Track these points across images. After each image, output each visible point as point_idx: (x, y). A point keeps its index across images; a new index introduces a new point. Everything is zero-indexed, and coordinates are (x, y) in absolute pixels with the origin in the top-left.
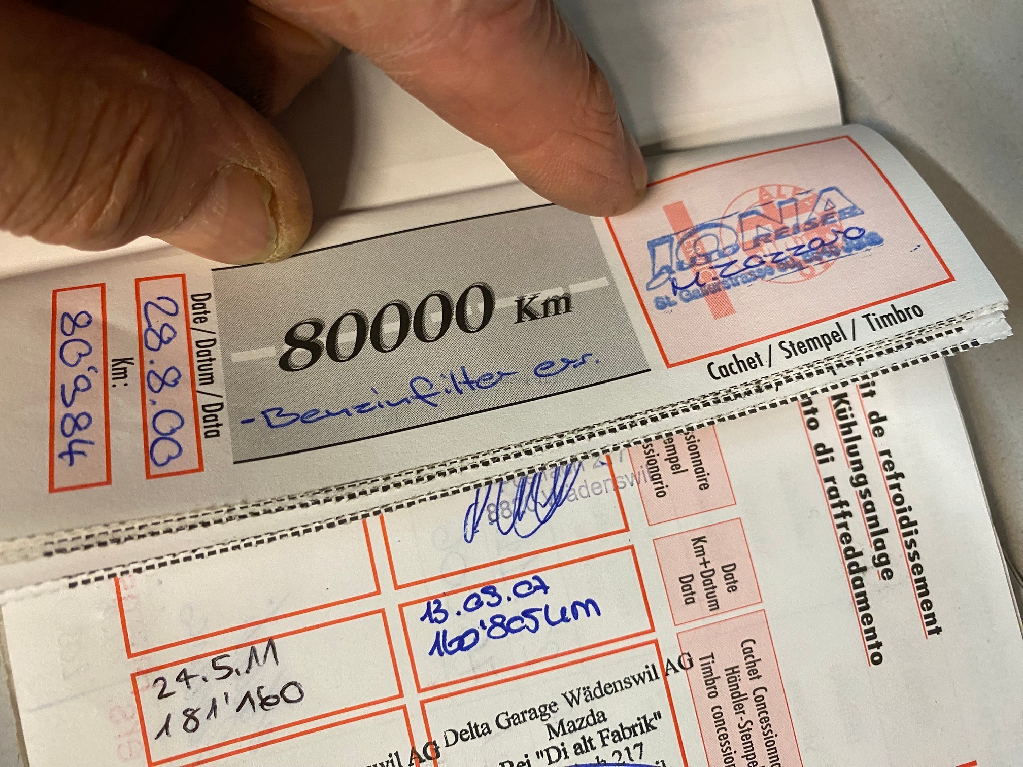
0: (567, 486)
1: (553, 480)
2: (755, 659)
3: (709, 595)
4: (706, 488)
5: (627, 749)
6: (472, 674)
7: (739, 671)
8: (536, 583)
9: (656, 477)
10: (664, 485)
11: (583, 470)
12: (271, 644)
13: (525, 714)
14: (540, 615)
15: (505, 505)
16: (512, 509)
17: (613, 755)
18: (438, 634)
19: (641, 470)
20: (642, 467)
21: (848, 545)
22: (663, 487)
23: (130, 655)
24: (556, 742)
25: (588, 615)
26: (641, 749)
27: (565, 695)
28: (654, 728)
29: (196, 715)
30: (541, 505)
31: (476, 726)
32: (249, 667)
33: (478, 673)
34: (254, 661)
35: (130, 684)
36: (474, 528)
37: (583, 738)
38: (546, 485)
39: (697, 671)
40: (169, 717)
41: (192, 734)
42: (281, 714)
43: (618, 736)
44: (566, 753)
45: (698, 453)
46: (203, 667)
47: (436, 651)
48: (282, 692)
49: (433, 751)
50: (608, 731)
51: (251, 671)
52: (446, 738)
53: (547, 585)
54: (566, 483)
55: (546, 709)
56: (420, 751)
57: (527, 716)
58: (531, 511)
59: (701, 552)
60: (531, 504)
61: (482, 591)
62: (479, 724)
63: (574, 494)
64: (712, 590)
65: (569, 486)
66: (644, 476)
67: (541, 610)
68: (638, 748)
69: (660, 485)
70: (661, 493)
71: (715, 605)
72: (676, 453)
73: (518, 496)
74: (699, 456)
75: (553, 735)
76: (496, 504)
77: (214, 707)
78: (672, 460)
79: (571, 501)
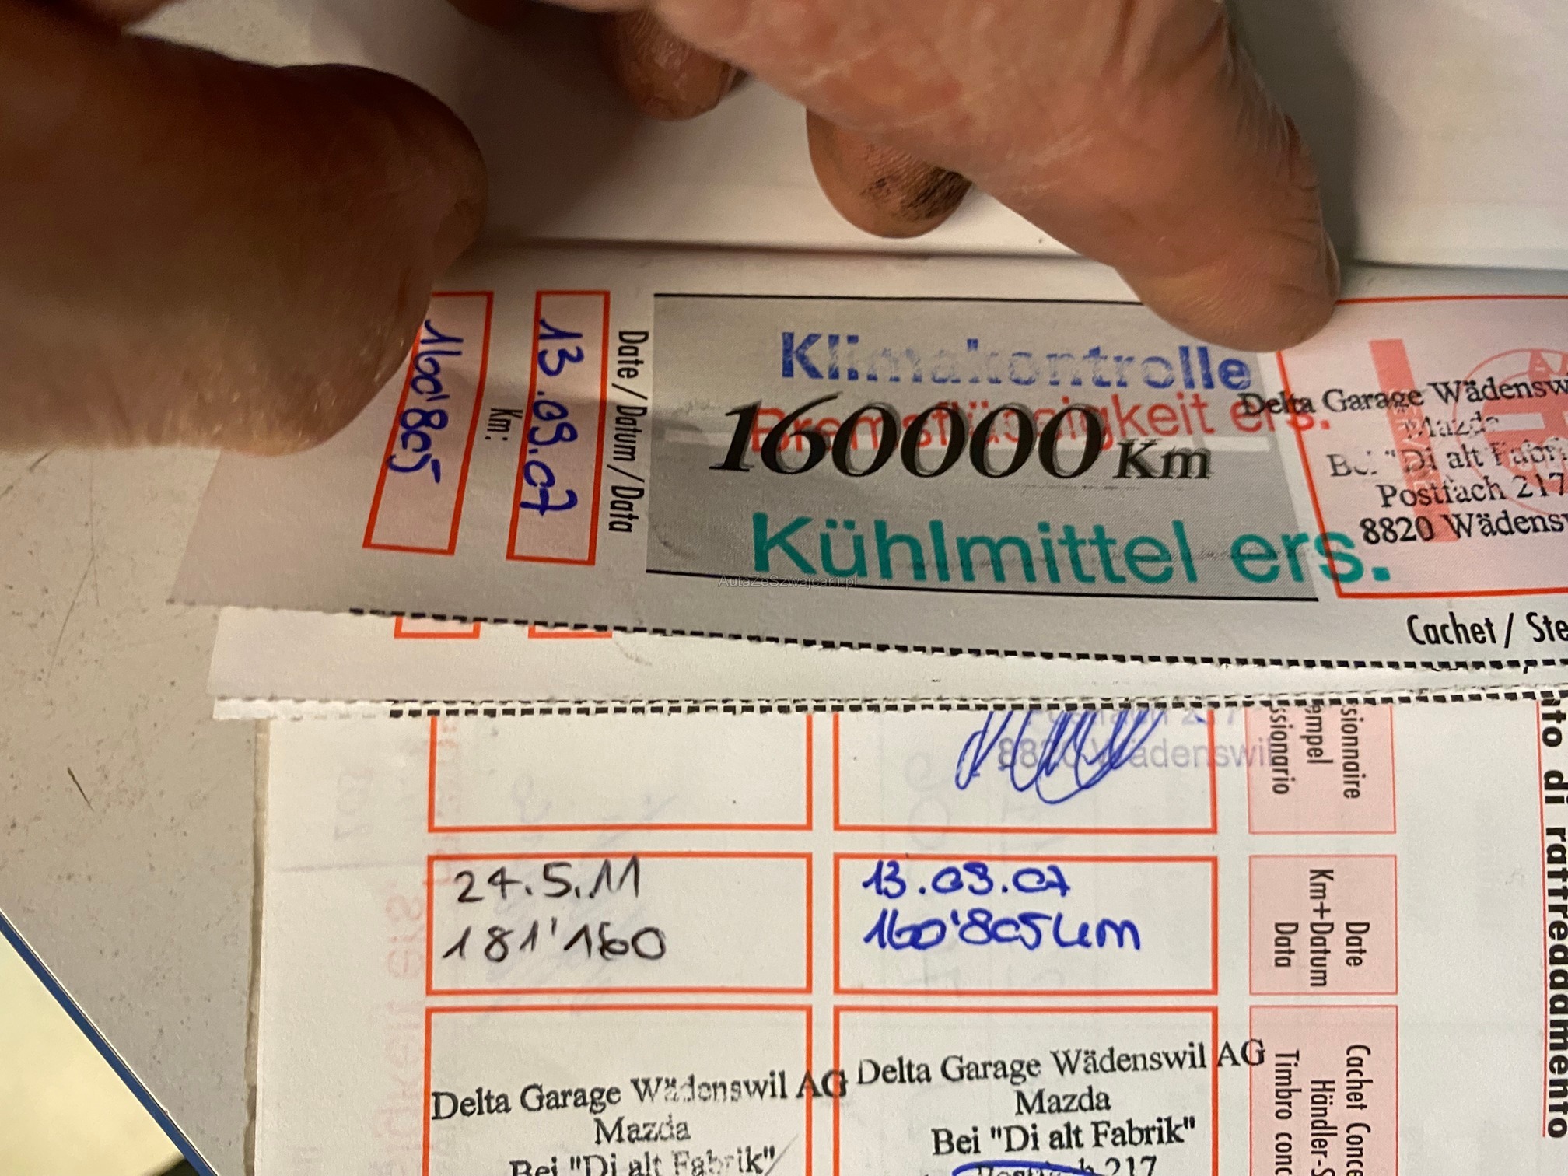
0: (1134, 741)
1: (1112, 727)
2: (1363, 1078)
3: (1316, 962)
4: (1353, 796)
5: (1131, 1160)
6: (922, 987)
7: (1333, 1090)
8: (1051, 877)
9: (1279, 761)
10: (1290, 777)
11: (1166, 722)
12: (634, 863)
13: (988, 1068)
14: (1046, 927)
15: (1028, 747)
16: (1039, 755)
17: (1107, 1163)
18: (884, 914)
19: (1258, 744)
20: (1261, 740)
21: (1560, 942)
22: (1287, 779)
23: (432, 829)
24: (1026, 1120)
25: (1121, 943)
26: (1152, 1166)
27: (1055, 1055)
28: (1180, 1140)
29: (507, 939)
30: (1086, 759)
31: (910, 1066)
32: (596, 889)
33: (932, 987)
34: (604, 882)
35: (424, 869)
36: (974, 769)
37: (1068, 1126)
38: (1101, 731)
39: (1267, 1073)
40: (467, 932)
41: (494, 965)
42: (626, 970)
43: (1121, 1137)
44: (1036, 1140)
45: (1356, 738)
46: (528, 872)
47: (876, 939)
48: (635, 940)
49: (836, 1086)
50: (1109, 1125)
51: (598, 895)
52: (861, 1071)
53: (1068, 883)
54: (1133, 737)
55: (1022, 1066)
56: (818, 1080)
57: (991, 1071)
58: (1068, 765)
59: (1320, 893)
60: (1071, 754)
61: (967, 868)
62: (916, 1063)
63: (1142, 756)
64: (1321, 955)
65: (1137, 741)
66: (1262, 756)
67: (1050, 918)
68: (1148, 1164)
69: (1282, 775)
70: (1281, 788)
71: (1320, 979)
72: (1320, 730)
73: (1053, 737)
74: (1356, 744)
75: (1023, 1109)
76: (1015, 739)
77: (533, 935)
78: (1312, 740)
79: (1136, 766)
